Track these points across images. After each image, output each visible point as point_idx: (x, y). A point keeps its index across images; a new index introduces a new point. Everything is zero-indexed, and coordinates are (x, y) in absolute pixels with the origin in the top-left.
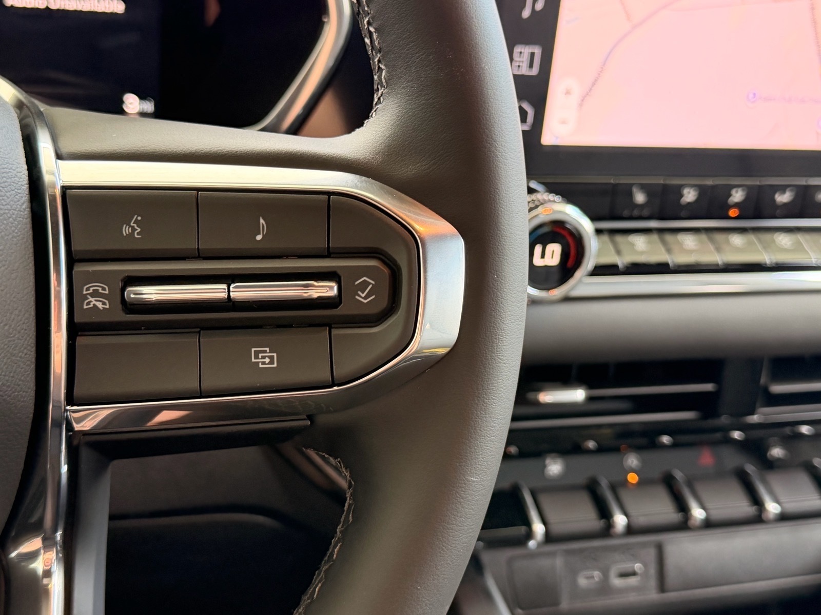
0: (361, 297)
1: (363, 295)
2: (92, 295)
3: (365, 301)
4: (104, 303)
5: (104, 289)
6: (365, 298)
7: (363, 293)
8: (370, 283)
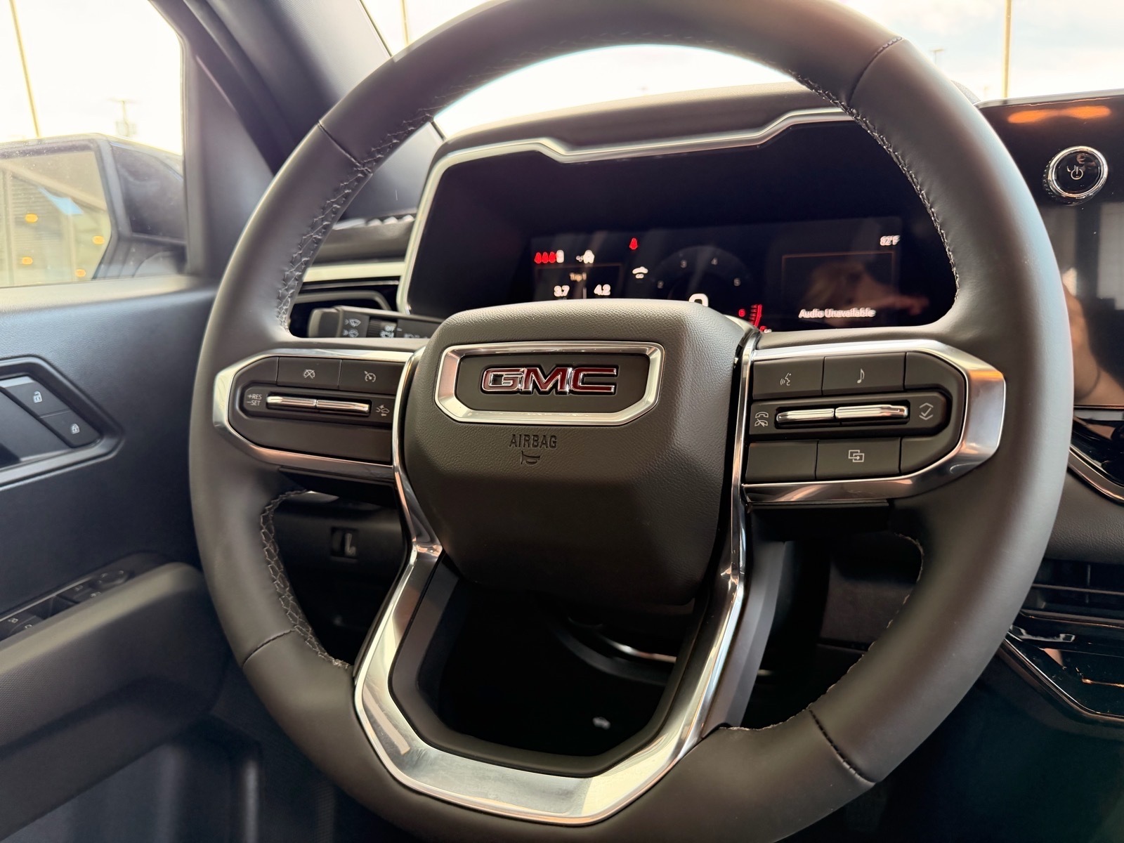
0: (924, 416)
1: (925, 415)
2: (760, 419)
3: (926, 419)
4: (765, 423)
5: (766, 415)
6: (926, 417)
7: (925, 413)
8: (929, 407)
